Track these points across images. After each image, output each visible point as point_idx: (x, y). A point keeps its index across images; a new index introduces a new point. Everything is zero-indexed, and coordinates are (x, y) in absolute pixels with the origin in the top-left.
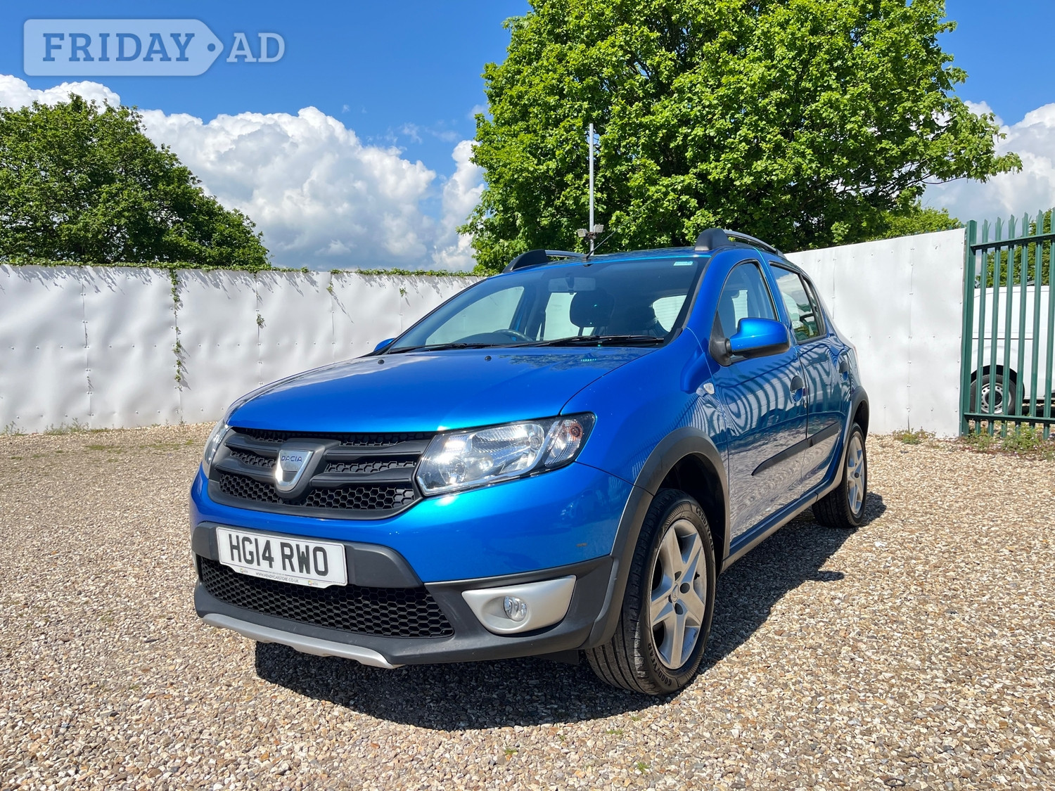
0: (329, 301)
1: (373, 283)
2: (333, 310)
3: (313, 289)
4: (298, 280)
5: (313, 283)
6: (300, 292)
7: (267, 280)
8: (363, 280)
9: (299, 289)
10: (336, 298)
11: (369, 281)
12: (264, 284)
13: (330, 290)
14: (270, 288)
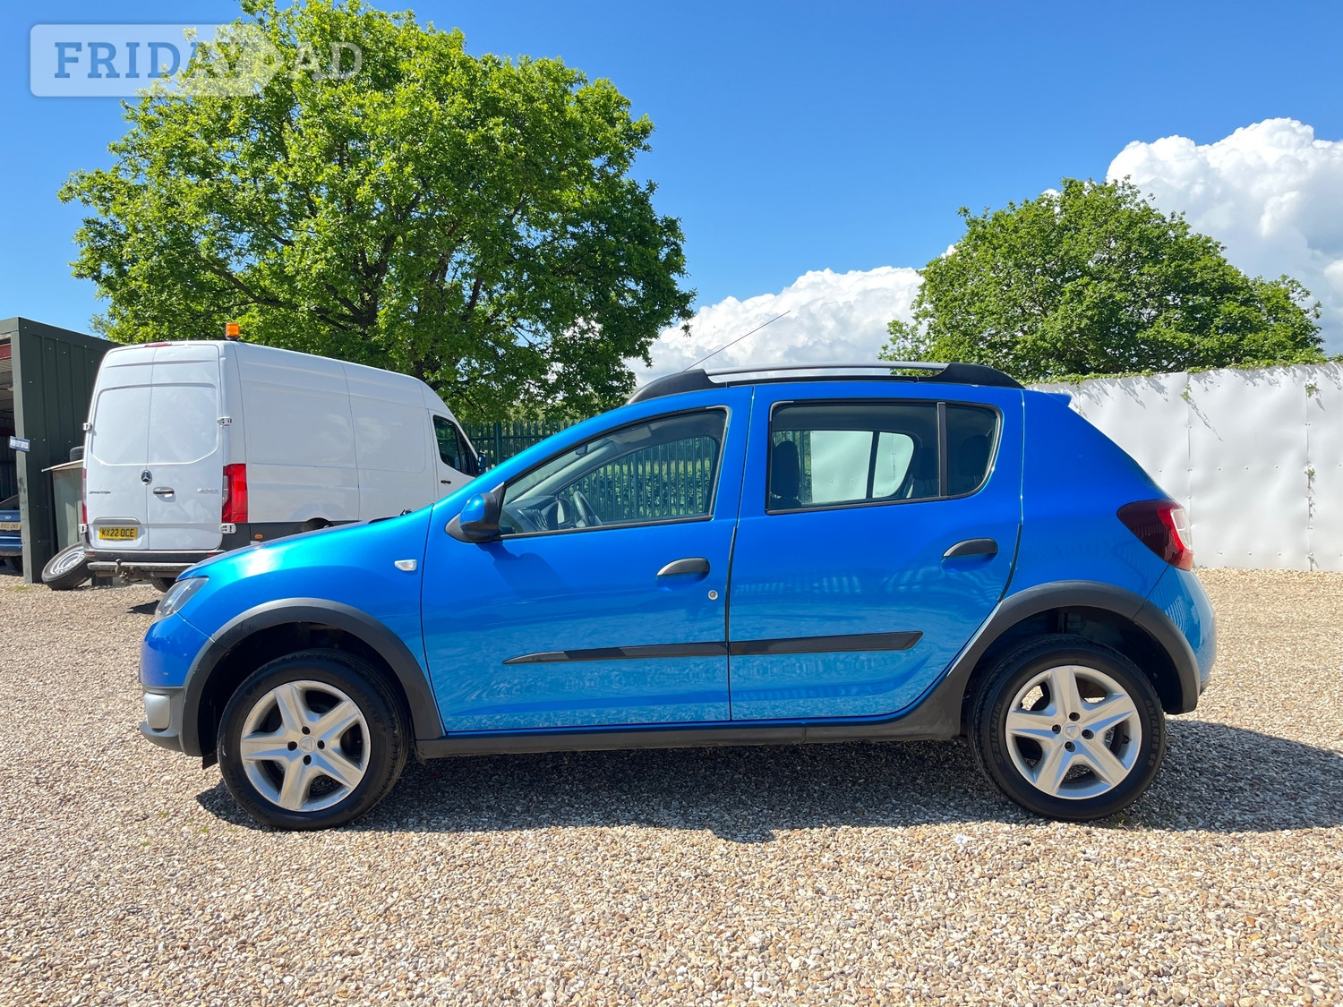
0: (1185, 412)
1: (1258, 381)
2: (1190, 423)
3: (1160, 397)
4: (1138, 388)
5: (1160, 389)
6: (1141, 403)
7: (1094, 392)
8: (1241, 378)
9: (1139, 399)
10: (1195, 407)
11: (1251, 379)
12: (1090, 396)
13: (1186, 397)
14: (1098, 402)
